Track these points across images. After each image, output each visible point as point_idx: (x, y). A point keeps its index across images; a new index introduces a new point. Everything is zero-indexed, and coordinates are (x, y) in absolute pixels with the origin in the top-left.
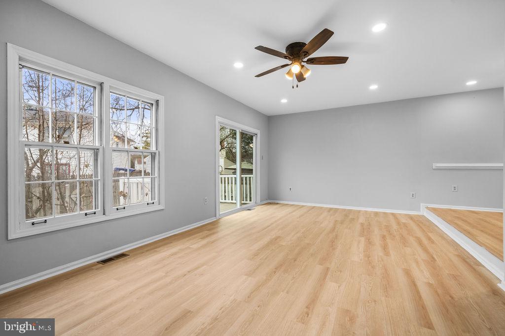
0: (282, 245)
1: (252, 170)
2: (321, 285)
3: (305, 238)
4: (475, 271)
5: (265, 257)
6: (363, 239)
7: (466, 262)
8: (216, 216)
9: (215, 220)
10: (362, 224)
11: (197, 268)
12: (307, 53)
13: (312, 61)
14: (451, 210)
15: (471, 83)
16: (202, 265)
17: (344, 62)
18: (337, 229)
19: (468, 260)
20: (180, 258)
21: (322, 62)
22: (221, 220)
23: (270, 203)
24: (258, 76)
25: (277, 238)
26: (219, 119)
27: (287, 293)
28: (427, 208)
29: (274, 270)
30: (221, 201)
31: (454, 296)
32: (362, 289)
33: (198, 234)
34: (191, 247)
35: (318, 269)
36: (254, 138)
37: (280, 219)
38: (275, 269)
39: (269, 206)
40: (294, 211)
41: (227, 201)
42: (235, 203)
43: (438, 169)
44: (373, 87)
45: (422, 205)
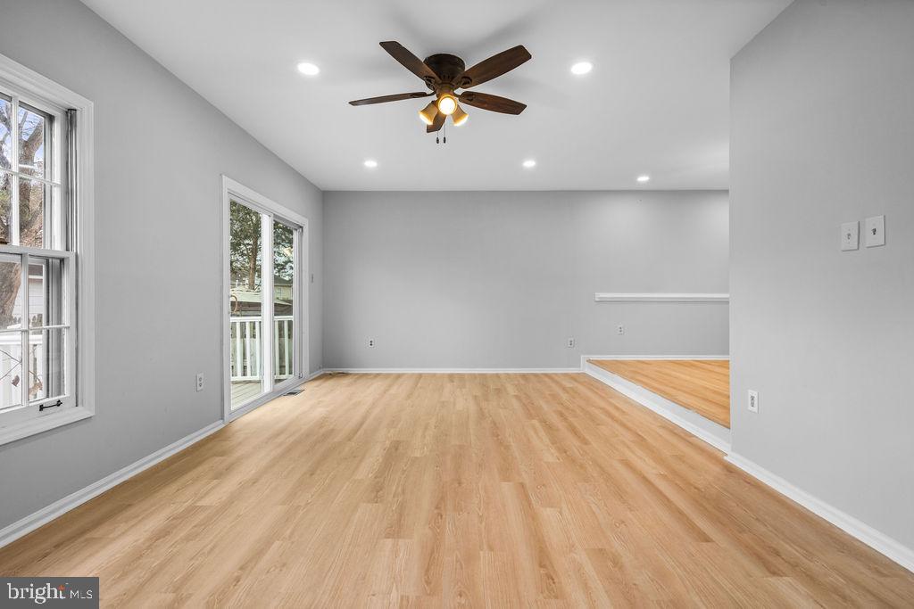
0: (416, 458)
1: (259, 305)
2: (533, 519)
3: (446, 435)
4: (691, 444)
5: (400, 489)
6: (535, 422)
7: (675, 434)
8: (222, 418)
9: (224, 426)
10: (516, 397)
11: (259, 553)
12: (467, 80)
13: (470, 98)
14: (639, 361)
15: (643, 179)
16: (268, 543)
17: (518, 113)
18: (486, 411)
19: (676, 431)
20: (188, 539)
21: (485, 103)
22: (236, 426)
23: (331, 376)
24: (353, 103)
25: (396, 445)
26: (229, 184)
27: (491, 548)
28: (589, 361)
29: (436, 511)
30: (233, 379)
31: (700, 487)
32: (594, 508)
33: (200, 469)
34: (199, 504)
35: (507, 489)
36: (295, 236)
37: (374, 405)
38: (437, 508)
39: (330, 383)
40: (390, 386)
41: (248, 377)
42: (259, 382)
43: (601, 301)
44: (529, 164)
45: (582, 356)
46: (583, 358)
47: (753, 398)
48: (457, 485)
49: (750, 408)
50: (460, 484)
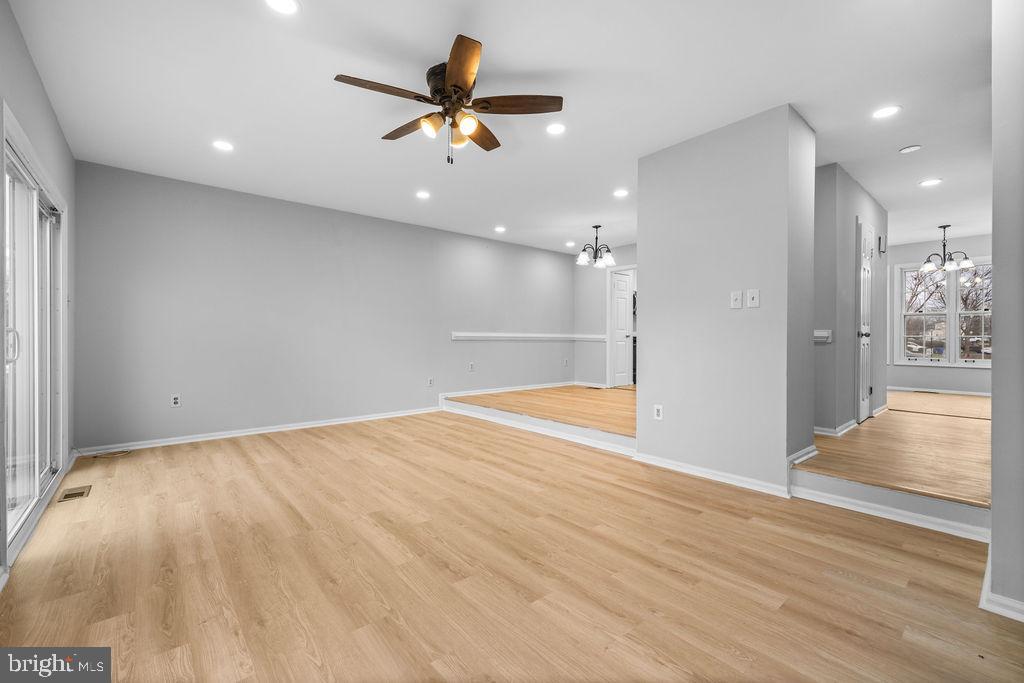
9: (7, 575)
15: (500, 230)
26: (8, 119)
28: (446, 399)
43: (457, 340)
44: (423, 195)
45: (440, 395)
46: (441, 396)
47: (658, 411)
48: (331, 585)
49: (656, 418)
50: (333, 581)
